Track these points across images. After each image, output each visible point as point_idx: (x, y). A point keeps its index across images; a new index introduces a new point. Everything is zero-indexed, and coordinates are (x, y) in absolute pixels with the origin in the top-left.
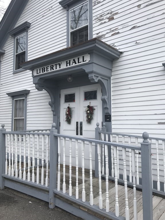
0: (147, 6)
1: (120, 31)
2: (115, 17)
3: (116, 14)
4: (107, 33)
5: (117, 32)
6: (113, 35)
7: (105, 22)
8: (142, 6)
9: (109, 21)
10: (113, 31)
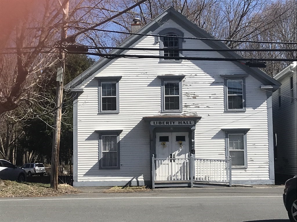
0: (214, 98)
1: (200, 106)
2: (197, 98)
3: (198, 96)
4: (192, 105)
5: (198, 106)
6: (195, 107)
7: (191, 99)
8: (211, 98)
9: (193, 99)
10: (196, 105)
